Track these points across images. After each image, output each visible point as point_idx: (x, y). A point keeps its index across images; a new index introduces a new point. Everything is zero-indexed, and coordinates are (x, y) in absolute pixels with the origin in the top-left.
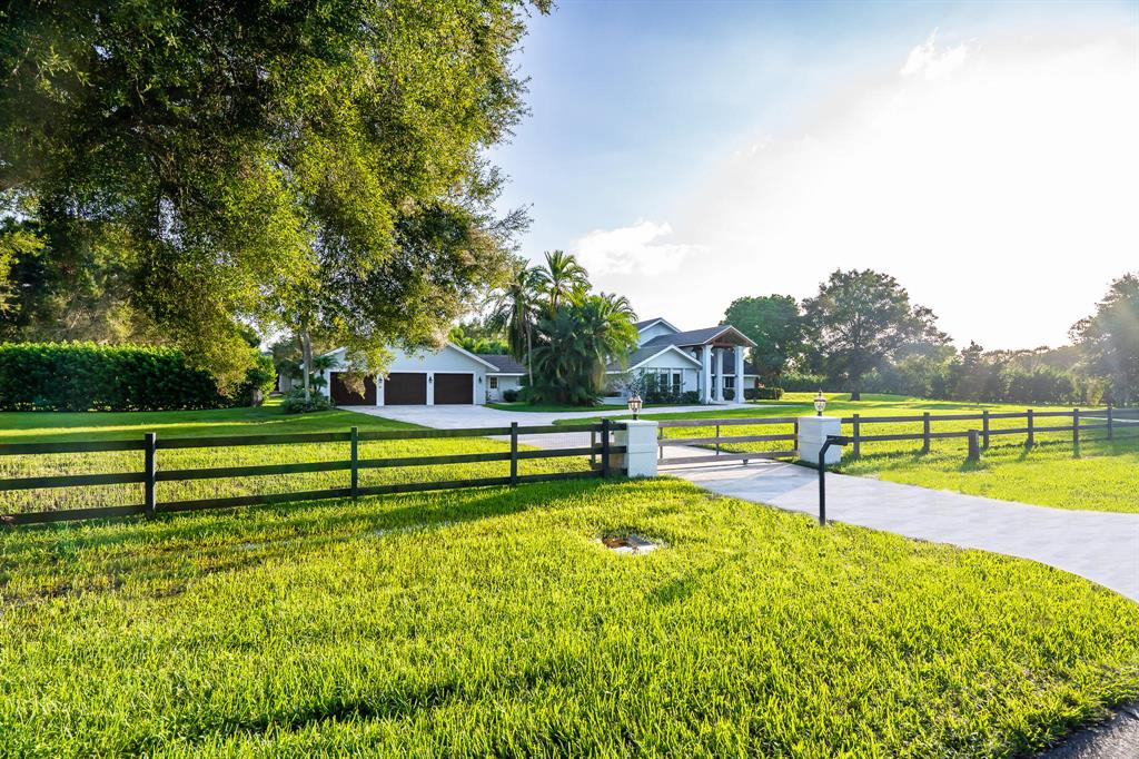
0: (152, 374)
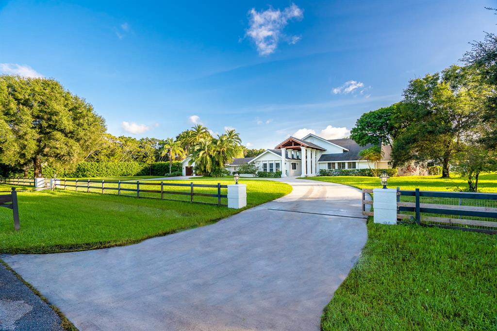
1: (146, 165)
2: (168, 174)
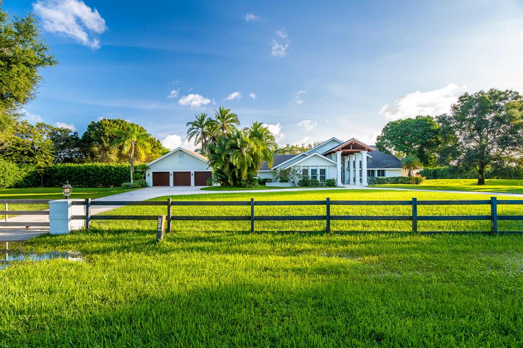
0: (112, 174)
1: (32, 169)
2: (128, 184)
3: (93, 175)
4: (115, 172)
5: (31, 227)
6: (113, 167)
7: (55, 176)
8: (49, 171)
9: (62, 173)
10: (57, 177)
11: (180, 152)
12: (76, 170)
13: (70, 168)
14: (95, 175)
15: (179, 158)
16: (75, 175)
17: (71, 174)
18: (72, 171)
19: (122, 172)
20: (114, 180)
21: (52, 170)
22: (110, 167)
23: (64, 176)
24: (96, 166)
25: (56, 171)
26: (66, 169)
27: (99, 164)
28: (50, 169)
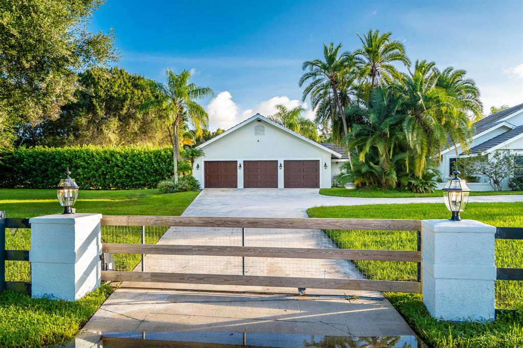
2: (169, 183)
3: (84, 168)
4: (122, 163)
5: (308, 291)
6: (119, 153)
7: (19, 169)
8: (9, 159)
9: (30, 164)
10: (23, 170)
11: (258, 123)
12: (54, 158)
13: (43, 154)
14: (88, 168)
15: (256, 134)
16: (53, 167)
17: (46, 165)
18: (49, 161)
19: (134, 161)
20: (120, 177)
21: (13, 158)
22: (112, 154)
23: (35, 170)
24: (87, 151)
25: (20, 160)
26: (37, 156)
27: (92, 148)
28: (10, 156)
